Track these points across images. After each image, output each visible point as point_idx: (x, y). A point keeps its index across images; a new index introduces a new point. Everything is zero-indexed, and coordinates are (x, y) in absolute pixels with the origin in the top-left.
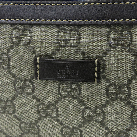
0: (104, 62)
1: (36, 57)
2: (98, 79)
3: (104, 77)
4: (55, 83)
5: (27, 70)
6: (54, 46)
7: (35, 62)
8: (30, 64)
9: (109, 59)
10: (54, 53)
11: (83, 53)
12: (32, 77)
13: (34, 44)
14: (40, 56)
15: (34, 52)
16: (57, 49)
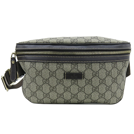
0: (85, 73)
1: (65, 72)
2: (83, 78)
3: (85, 78)
4: (70, 80)
5: (62, 76)
6: (71, 69)
7: (64, 74)
8: (63, 75)
9: (86, 72)
10: (70, 71)
11: (79, 71)
12: (63, 79)
13: (64, 69)
14: (66, 72)
15: (64, 71)
16: (71, 70)
